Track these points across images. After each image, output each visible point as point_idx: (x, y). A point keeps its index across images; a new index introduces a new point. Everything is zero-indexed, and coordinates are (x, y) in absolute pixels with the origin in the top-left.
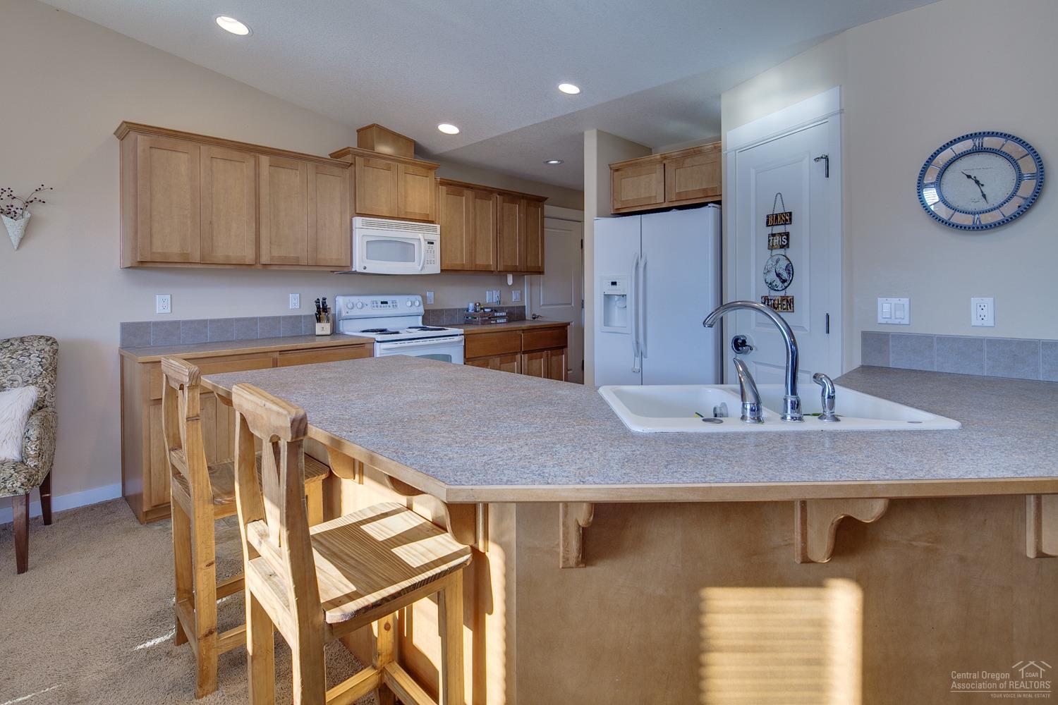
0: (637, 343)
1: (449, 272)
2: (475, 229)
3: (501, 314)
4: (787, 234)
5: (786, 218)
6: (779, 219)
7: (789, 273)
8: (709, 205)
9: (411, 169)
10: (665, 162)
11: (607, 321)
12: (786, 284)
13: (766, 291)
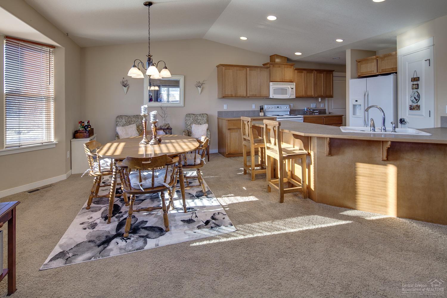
0: (365, 121)
1: (298, 97)
2: (307, 84)
3: (316, 111)
4: (418, 85)
5: (417, 79)
6: (415, 79)
7: (418, 97)
8: (392, 74)
9: (286, 66)
10: (377, 59)
11: (354, 113)
12: (417, 101)
13: (411, 103)
